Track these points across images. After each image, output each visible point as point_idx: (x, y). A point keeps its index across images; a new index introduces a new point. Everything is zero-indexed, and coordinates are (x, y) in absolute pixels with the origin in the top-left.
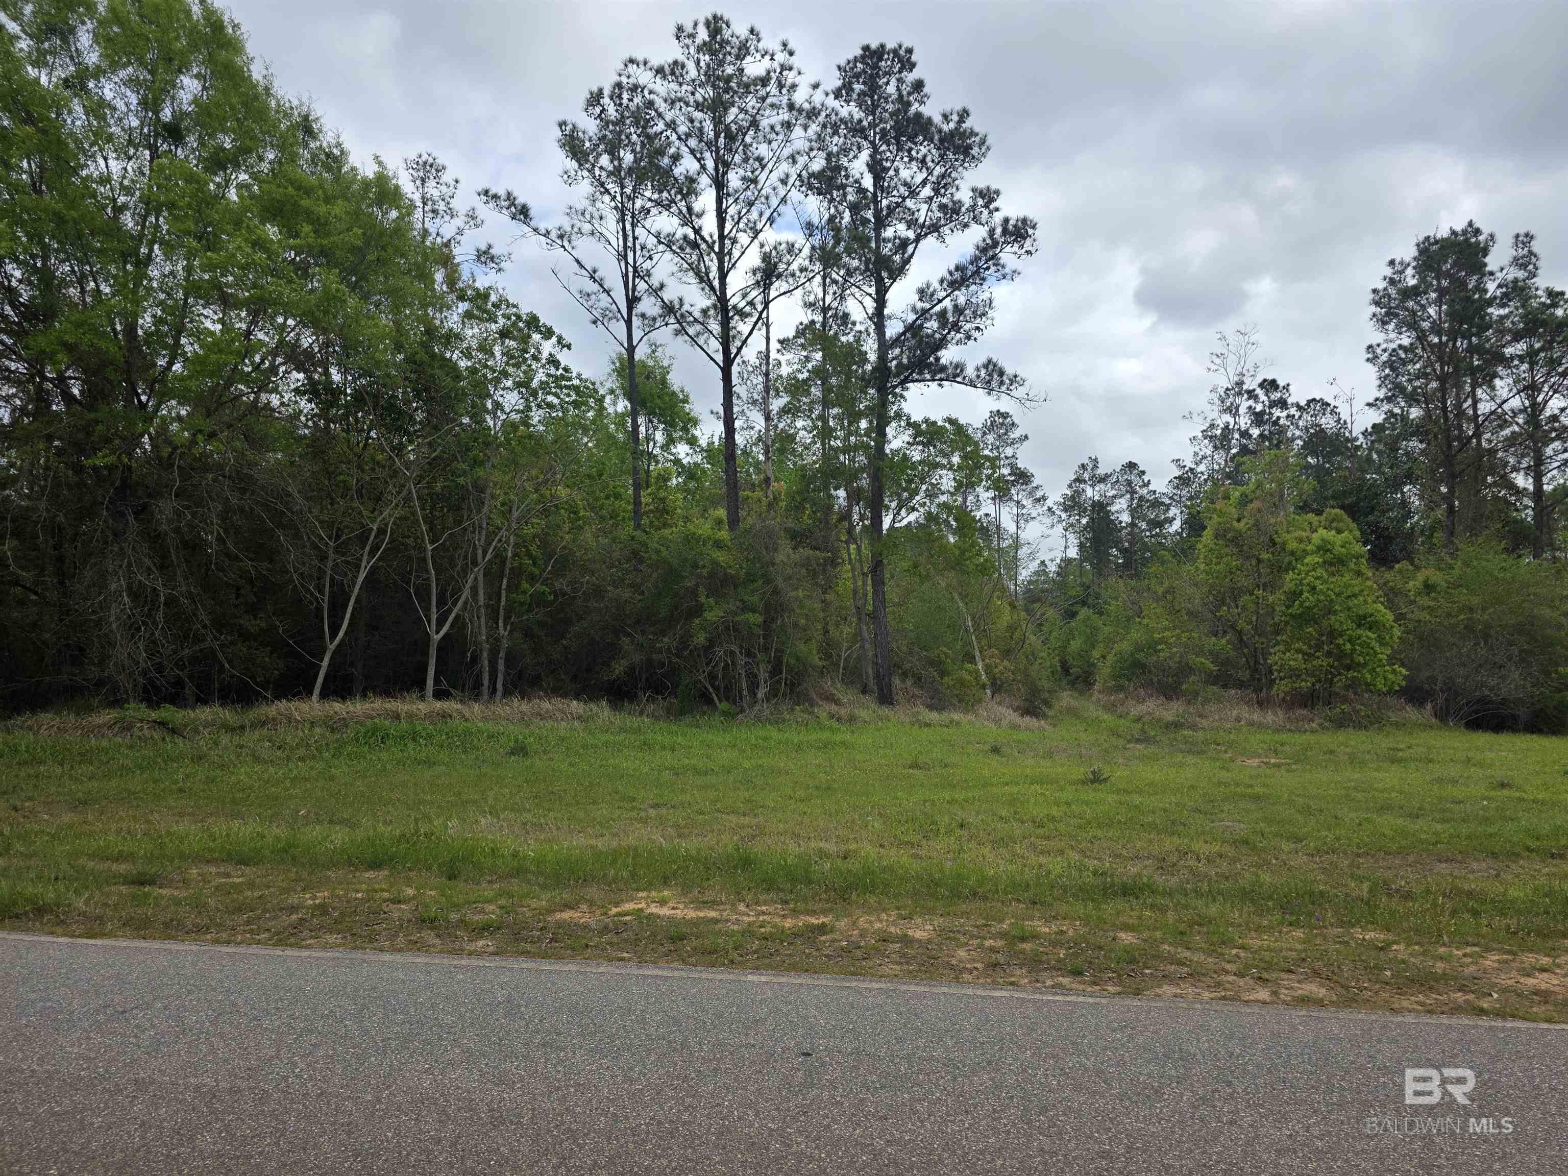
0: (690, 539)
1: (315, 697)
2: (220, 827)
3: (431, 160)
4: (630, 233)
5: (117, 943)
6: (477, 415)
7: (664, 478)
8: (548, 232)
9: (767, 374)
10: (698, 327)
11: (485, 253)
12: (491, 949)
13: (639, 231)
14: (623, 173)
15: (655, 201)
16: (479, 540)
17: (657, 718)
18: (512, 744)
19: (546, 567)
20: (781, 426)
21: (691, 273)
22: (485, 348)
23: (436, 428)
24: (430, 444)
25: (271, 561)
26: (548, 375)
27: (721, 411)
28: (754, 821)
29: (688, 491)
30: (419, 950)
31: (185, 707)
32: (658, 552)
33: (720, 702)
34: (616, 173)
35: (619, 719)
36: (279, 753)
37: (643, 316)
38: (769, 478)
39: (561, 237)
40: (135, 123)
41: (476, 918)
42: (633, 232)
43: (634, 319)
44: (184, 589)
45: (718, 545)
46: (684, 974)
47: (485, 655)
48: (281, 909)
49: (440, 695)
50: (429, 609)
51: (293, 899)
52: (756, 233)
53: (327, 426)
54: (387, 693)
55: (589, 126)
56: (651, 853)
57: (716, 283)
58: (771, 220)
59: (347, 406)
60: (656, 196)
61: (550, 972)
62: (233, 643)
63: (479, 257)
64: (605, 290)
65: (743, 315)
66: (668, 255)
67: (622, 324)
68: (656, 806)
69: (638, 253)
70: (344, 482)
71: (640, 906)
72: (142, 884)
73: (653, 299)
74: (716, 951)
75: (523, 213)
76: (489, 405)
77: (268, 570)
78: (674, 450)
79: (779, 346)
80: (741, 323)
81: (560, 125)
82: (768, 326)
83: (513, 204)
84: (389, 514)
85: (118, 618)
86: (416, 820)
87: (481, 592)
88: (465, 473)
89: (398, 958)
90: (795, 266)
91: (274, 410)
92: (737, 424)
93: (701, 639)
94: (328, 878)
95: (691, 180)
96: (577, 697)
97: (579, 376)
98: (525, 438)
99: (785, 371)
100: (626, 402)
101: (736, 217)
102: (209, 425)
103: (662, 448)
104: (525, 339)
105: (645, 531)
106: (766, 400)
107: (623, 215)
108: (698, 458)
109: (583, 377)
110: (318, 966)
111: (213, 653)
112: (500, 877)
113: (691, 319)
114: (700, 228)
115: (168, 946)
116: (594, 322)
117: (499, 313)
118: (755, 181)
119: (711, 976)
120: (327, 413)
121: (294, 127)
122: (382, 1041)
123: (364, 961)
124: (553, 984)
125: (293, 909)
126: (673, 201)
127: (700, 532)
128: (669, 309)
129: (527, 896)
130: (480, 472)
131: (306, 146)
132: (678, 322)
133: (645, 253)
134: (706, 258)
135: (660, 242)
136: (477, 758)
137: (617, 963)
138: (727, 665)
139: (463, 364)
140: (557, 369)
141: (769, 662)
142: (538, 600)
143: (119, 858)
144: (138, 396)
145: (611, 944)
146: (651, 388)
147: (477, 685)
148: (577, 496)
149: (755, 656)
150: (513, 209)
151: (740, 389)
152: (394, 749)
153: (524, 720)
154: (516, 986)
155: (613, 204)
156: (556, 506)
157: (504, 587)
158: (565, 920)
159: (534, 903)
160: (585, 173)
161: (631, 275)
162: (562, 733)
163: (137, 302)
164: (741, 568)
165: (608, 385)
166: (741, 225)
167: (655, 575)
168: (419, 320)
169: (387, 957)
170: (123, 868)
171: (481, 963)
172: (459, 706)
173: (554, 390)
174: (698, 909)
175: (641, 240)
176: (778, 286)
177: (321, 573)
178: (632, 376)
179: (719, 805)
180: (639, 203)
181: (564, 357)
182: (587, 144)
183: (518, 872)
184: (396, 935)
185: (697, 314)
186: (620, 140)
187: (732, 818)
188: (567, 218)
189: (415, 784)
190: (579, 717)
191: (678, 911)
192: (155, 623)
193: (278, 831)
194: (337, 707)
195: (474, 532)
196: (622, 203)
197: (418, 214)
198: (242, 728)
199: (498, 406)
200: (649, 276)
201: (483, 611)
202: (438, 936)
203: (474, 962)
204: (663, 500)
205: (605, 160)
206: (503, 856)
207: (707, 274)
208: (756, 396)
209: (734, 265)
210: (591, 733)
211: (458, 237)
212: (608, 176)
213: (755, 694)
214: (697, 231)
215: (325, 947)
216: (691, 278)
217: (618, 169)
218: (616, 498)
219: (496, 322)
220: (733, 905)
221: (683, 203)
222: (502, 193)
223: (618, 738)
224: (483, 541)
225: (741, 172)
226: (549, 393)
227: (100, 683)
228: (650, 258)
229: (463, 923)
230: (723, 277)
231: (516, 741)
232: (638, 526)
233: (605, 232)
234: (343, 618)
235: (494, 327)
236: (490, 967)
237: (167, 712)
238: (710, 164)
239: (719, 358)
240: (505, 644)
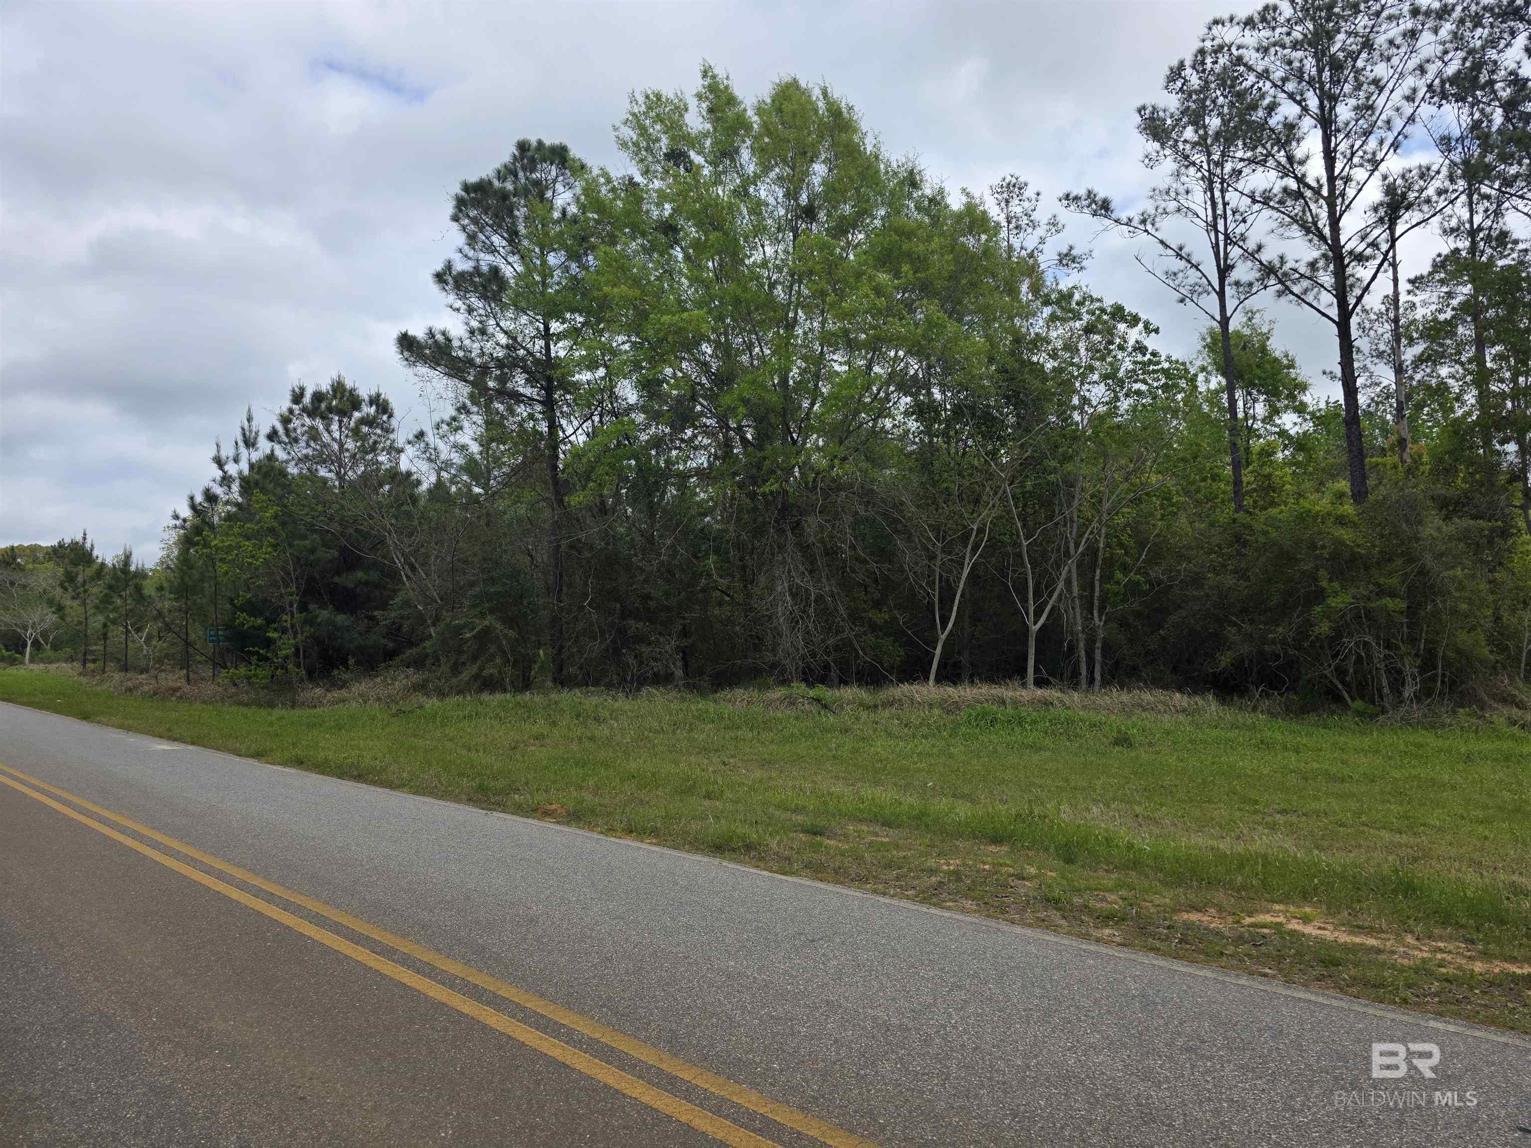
0: (1303, 518)
1: (931, 682)
2: (868, 792)
3: (1014, 181)
4: (1219, 201)
5: (802, 882)
6: (1064, 412)
7: (1267, 453)
8: (1130, 220)
9: (1396, 321)
10: (1305, 283)
11: (1066, 255)
12: (1118, 939)
13: (1231, 196)
14: (1209, 141)
15: (1248, 159)
16: (1071, 533)
17: (1273, 715)
18: (1115, 735)
19: (1141, 555)
20: (1418, 377)
21: (1295, 226)
22: (1070, 347)
23: (1028, 431)
24: (1022, 446)
25: (890, 562)
26: (1135, 363)
27: (1338, 371)
28: (1412, 841)
29: (1298, 464)
30: (1047, 928)
31: (831, 687)
32: (1265, 533)
33: (1353, 699)
34: (1202, 144)
35: (1229, 714)
36: (906, 730)
37: (1237, 284)
38: (1405, 440)
39: (1144, 222)
40: (782, 212)
41: (1098, 905)
42: (1223, 198)
43: (1227, 288)
44: (827, 589)
45: (1341, 521)
46: (1343, 1004)
47: (1082, 644)
48: (923, 871)
49: (1040, 683)
50: (1027, 601)
51: (931, 863)
52: (1375, 164)
53: (931, 442)
54: (991, 680)
55: (1171, 102)
56: (1284, 864)
57: (1327, 231)
58: (1395, 145)
59: (947, 420)
60: (1249, 154)
61: (1184, 974)
62: (865, 633)
63: (1061, 261)
64: (1193, 265)
65: (1360, 258)
66: (1266, 213)
67: (1214, 297)
68: (1283, 812)
69: (1230, 218)
70: (947, 489)
71: (1278, 920)
72: (815, 834)
73: (1249, 264)
74: (1382, 986)
75: (1104, 207)
76: (1076, 401)
77: (889, 570)
78: (1278, 421)
79: (1409, 287)
80: (1359, 268)
81: (1139, 111)
82: (1394, 265)
83: (1094, 201)
84: (987, 515)
85: (784, 614)
86: (1030, 801)
87: (1075, 584)
88: (1055, 470)
89: (1029, 932)
90: (1431, 191)
91: (887, 432)
92: (1359, 382)
93: (1324, 628)
94: (957, 847)
95: (1290, 126)
96: (1180, 689)
97: (1168, 359)
98: (1112, 428)
99: (1420, 313)
100: (1220, 378)
101: (1349, 152)
102: (842, 451)
103: (1263, 421)
104: (1110, 332)
105: (1248, 512)
106: (1396, 351)
107: (1211, 182)
108: (1309, 426)
109: (1173, 359)
110: (960, 928)
111: (851, 641)
112: (1116, 867)
113: (1297, 276)
114: (1304, 175)
115: (838, 890)
116: (1182, 301)
117: (1084, 310)
118: (1371, 108)
119: (1379, 1013)
120: (930, 429)
121: (902, 183)
122: (1025, 1010)
123: (999, 930)
124: (1189, 987)
125: (932, 872)
126: (1270, 154)
127: (1318, 508)
128: (1268, 270)
129: (1147, 892)
130: (1069, 467)
131: (910, 196)
132: (1281, 282)
133: (1238, 217)
134: (1313, 206)
135: (1254, 201)
136: (1081, 747)
137: (1260, 979)
138: (1359, 657)
139: (1049, 365)
140: (1144, 355)
141: (1417, 655)
142: (1133, 589)
143: (797, 810)
144: (791, 434)
145: (1249, 956)
146: (1248, 359)
147: (1076, 674)
148: (1171, 482)
149: (1398, 648)
150: (1094, 206)
151: (1362, 343)
152: (1002, 732)
153: (1126, 711)
154: (1150, 981)
155: (1199, 175)
156: (1147, 494)
157: (1097, 577)
158: (1193, 923)
159: (1158, 900)
160: (1168, 152)
161: (1222, 244)
162: (1168, 726)
163: (788, 359)
164: (1374, 546)
165: (1199, 363)
166: (1356, 160)
167: (1263, 559)
168: (1006, 331)
169: (1018, 930)
170: (800, 818)
171: (1110, 952)
172: (1059, 694)
173: (1141, 377)
174: (1351, 933)
175: (1233, 204)
176: (1408, 218)
177: (932, 572)
178: (1226, 348)
179: (1364, 818)
180: (1228, 167)
181: (1151, 343)
182: (1169, 122)
183: (1136, 864)
184: (1024, 910)
185: (1302, 270)
186: (1204, 107)
187: (1386, 835)
188: (1151, 201)
189: (1025, 767)
190: (1184, 711)
191: (1326, 932)
192: (808, 617)
193: (911, 800)
194: (951, 692)
195: (1065, 525)
196: (1209, 171)
197: (1003, 234)
198: (876, 706)
199: (1085, 401)
200: (1244, 240)
201: (1077, 601)
202: (1064, 917)
203: (1103, 949)
204: (1268, 477)
205: (1189, 133)
206: (1117, 846)
207: (1315, 223)
208: (1382, 347)
209: (1348, 206)
210: (1198, 727)
211: (1041, 247)
212: (1193, 147)
213: (1400, 694)
214: (1300, 180)
215: (963, 911)
216: (1295, 231)
217: (1204, 138)
218: (1214, 480)
219: (1081, 319)
220: (1398, 935)
221: (1282, 153)
222: (1082, 192)
223: (1232, 735)
224: (1074, 533)
225: (1352, 102)
226: (1136, 382)
227: (773, 666)
228: (1244, 221)
229: (1086, 908)
230: (1335, 222)
231: (1119, 732)
232: (1240, 508)
233: (1192, 206)
234: (951, 610)
235: (1078, 324)
236: (1120, 958)
237: (820, 691)
238: (1313, 102)
239: (1334, 313)
240: (1101, 634)
